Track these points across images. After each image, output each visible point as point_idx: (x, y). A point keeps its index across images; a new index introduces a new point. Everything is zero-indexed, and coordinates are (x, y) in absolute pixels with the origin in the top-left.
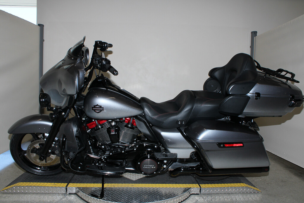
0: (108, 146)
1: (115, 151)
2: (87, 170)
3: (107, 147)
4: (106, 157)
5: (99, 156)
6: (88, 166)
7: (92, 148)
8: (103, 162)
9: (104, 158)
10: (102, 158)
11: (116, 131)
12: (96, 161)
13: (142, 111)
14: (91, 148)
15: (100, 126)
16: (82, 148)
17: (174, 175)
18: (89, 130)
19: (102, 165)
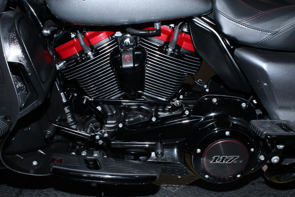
0: (111, 106)
1: (132, 119)
2: (55, 169)
3: (110, 109)
4: (106, 135)
5: (88, 131)
6: (59, 158)
7: (72, 112)
8: (98, 148)
9: (102, 138)
10: (97, 137)
11: (135, 59)
12: (80, 146)
13: (210, 5)
14: (67, 110)
15: (92, 51)
16: (35, 104)
17: (279, 180)
18: (62, 64)
19: (96, 155)
